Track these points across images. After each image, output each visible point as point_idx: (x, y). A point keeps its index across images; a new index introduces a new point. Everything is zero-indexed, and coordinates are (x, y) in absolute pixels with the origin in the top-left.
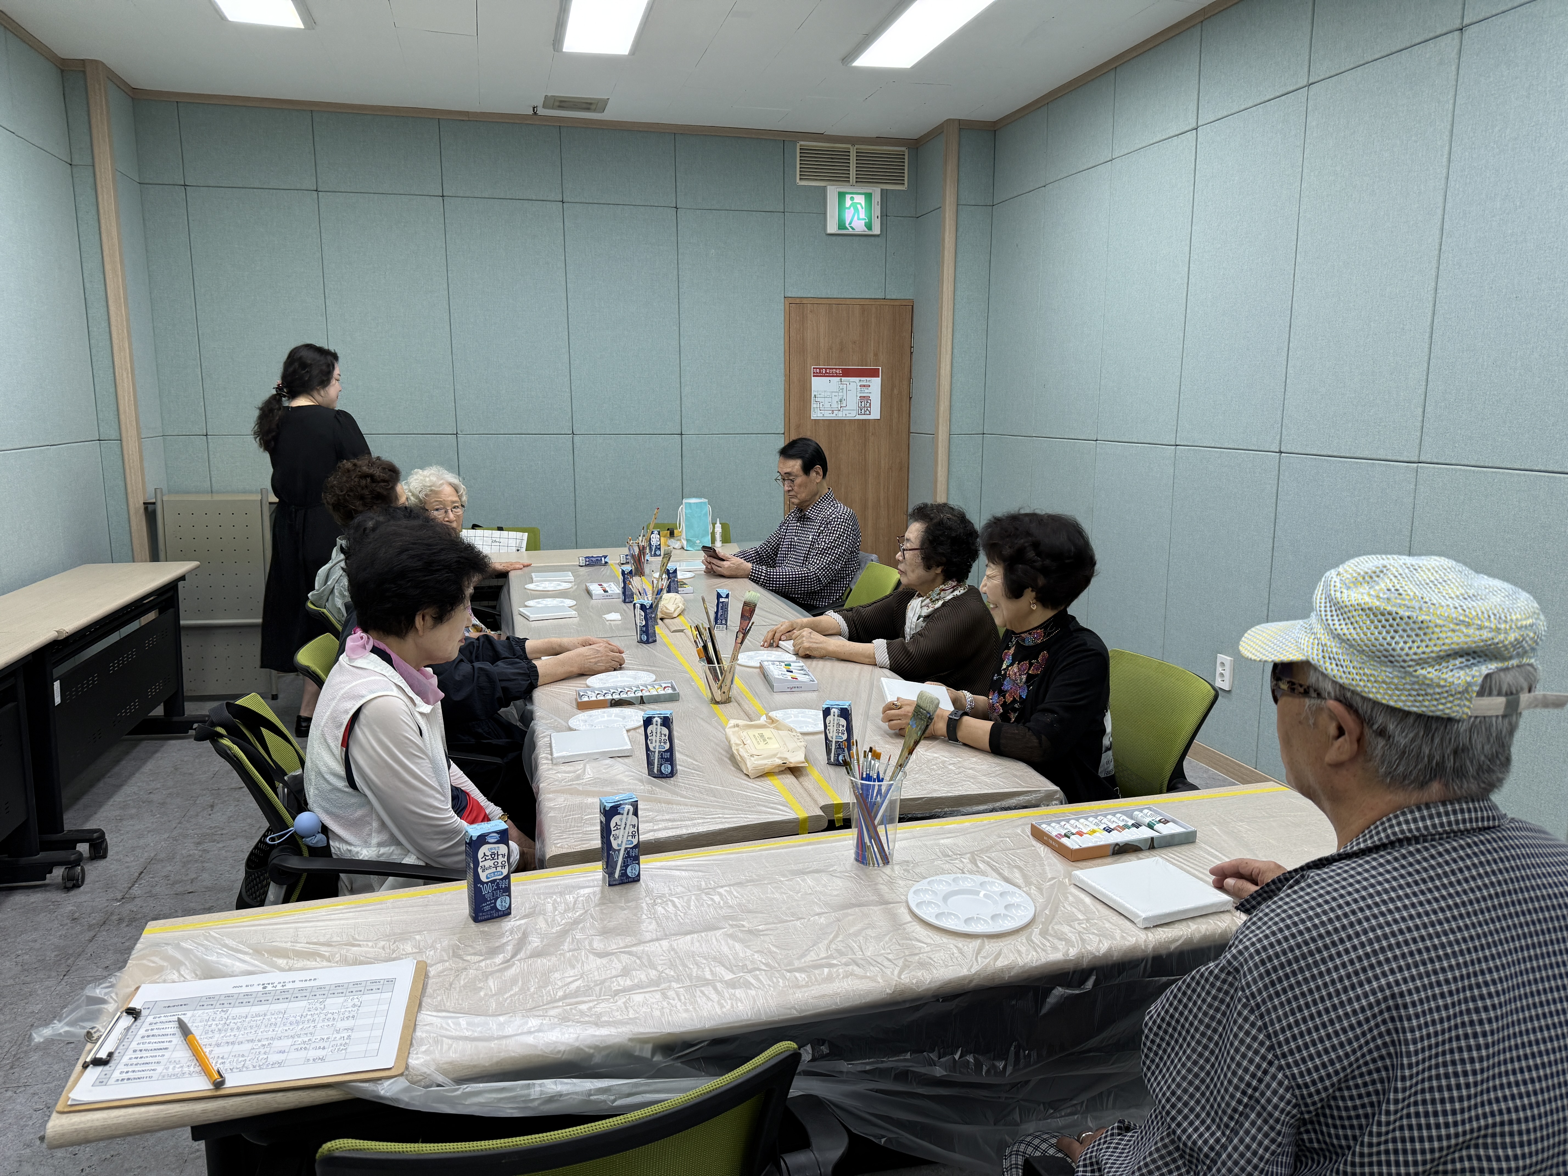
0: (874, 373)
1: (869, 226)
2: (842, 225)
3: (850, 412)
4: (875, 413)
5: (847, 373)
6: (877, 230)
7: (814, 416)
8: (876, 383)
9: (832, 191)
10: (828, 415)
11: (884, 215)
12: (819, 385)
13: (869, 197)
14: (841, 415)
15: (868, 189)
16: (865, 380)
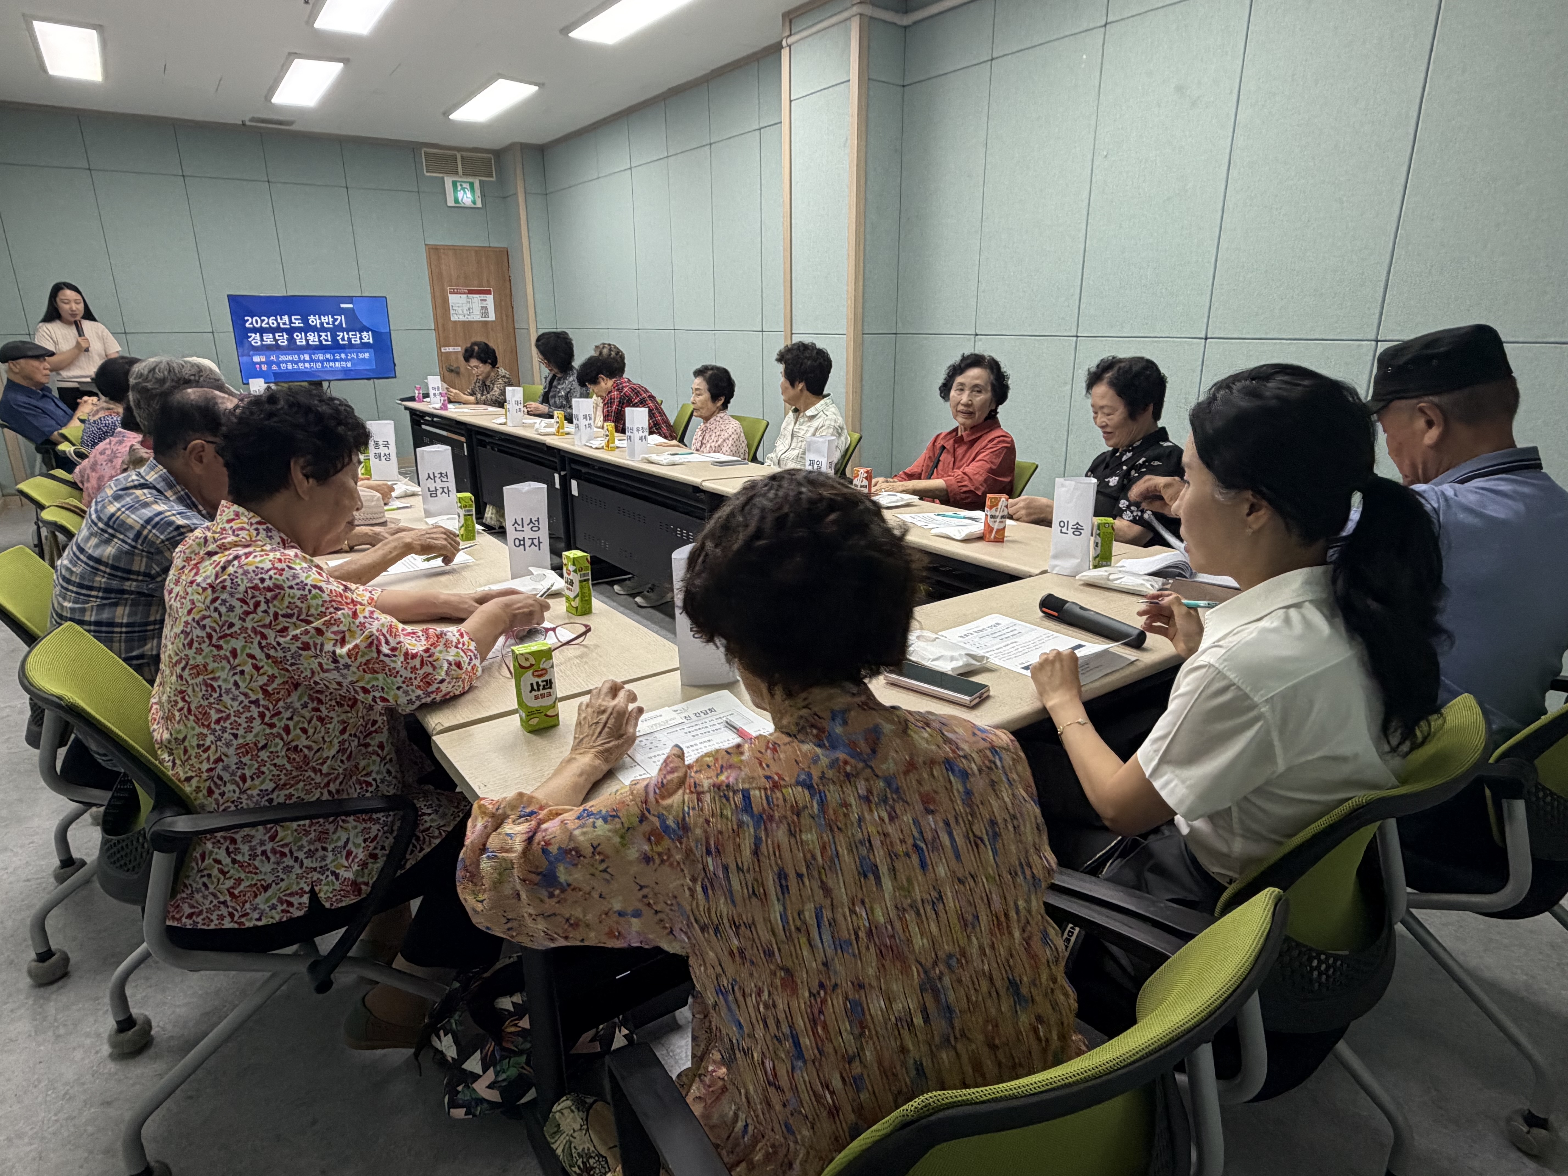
0: (488, 292)
1: (474, 202)
2: (456, 201)
3: (476, 316)
4: (492, 317)
5: (471, 292)
6: (479, 205)
7: (453, 319)
8: (490, 298)
9: (448, 181)
10: (462, 318)
11: (483, 196)
12: (453, 299)
13: (472, 185)
14: (470, 318)
15: (470, 179)
16: (483, 296)
